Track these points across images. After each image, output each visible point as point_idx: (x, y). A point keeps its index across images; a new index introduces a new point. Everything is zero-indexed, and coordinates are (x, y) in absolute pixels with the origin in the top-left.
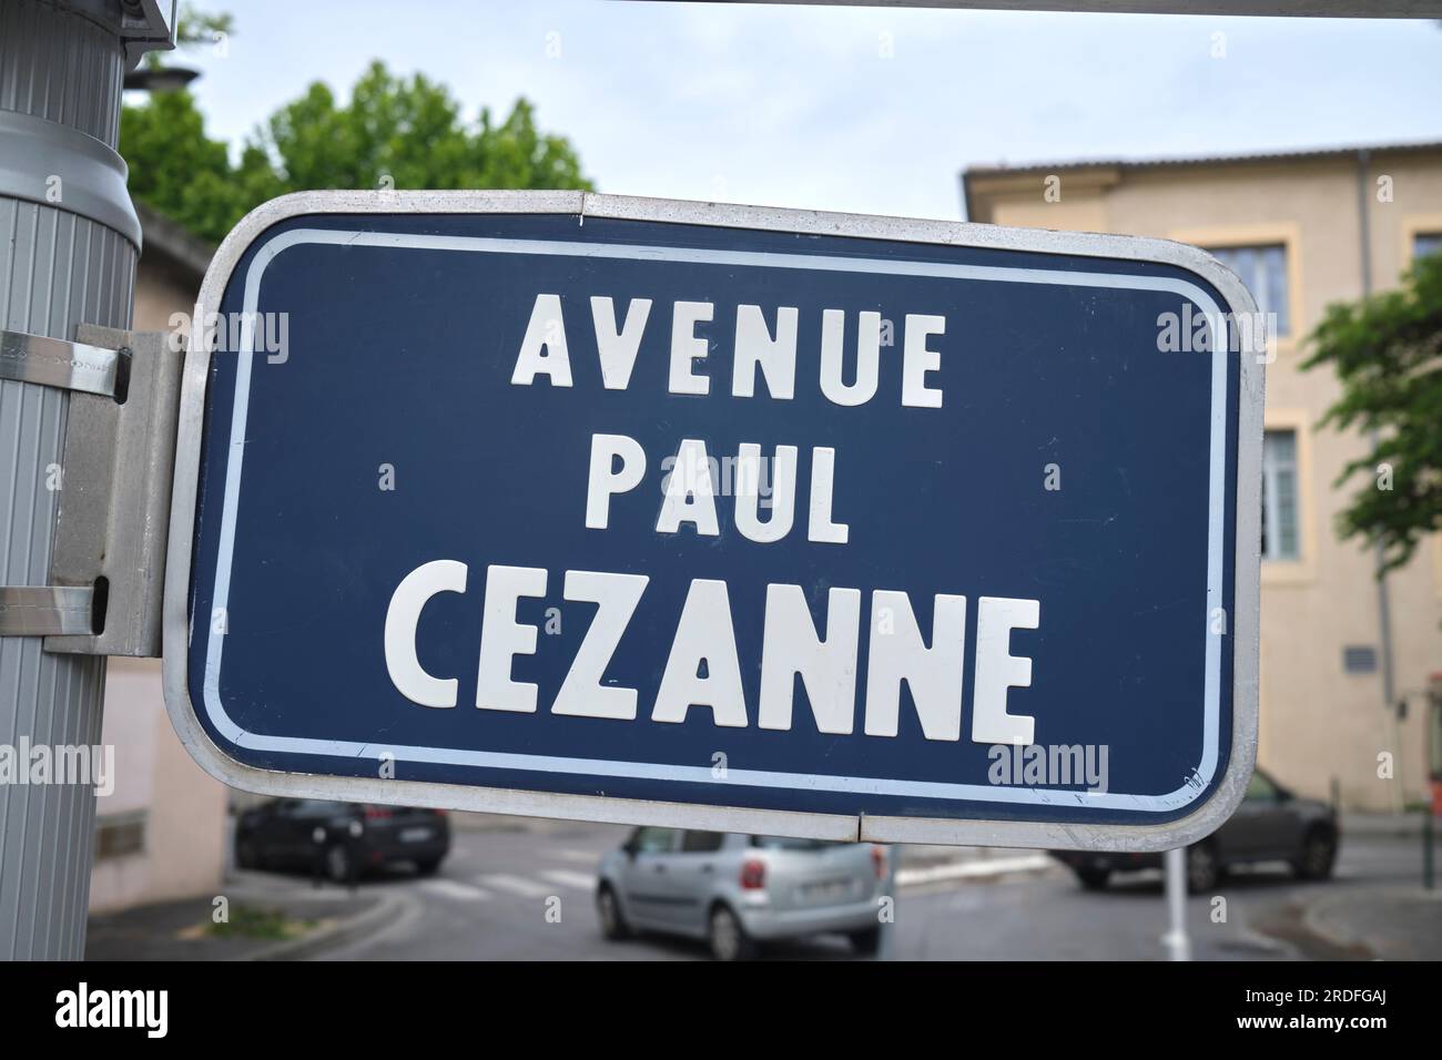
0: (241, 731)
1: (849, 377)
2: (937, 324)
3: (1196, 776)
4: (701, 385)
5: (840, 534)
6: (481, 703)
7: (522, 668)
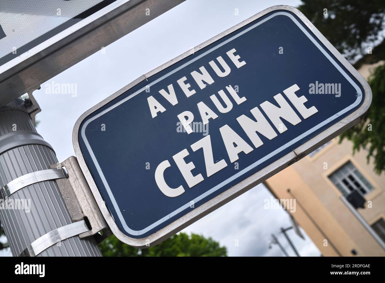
0: (139, 231)
1: (223, 70)
2: (234, 50)
3: (358, 94)
4: (194, 92)
5: (244, 99)
6: (190, 186)
7: (194, 173)
